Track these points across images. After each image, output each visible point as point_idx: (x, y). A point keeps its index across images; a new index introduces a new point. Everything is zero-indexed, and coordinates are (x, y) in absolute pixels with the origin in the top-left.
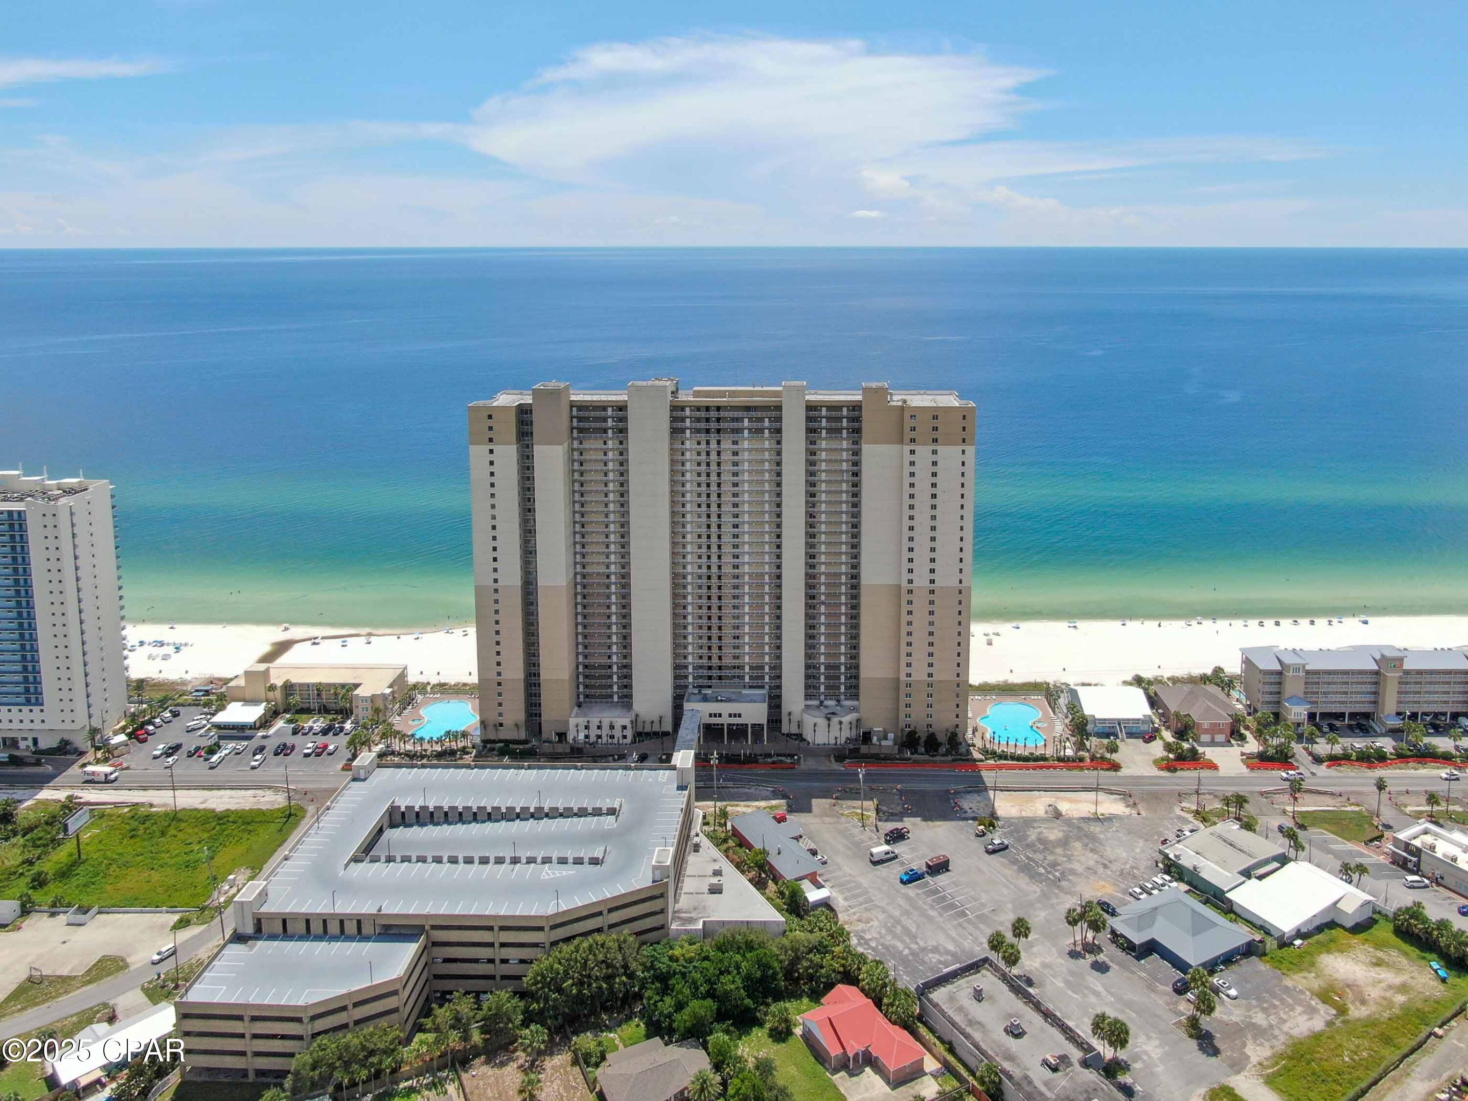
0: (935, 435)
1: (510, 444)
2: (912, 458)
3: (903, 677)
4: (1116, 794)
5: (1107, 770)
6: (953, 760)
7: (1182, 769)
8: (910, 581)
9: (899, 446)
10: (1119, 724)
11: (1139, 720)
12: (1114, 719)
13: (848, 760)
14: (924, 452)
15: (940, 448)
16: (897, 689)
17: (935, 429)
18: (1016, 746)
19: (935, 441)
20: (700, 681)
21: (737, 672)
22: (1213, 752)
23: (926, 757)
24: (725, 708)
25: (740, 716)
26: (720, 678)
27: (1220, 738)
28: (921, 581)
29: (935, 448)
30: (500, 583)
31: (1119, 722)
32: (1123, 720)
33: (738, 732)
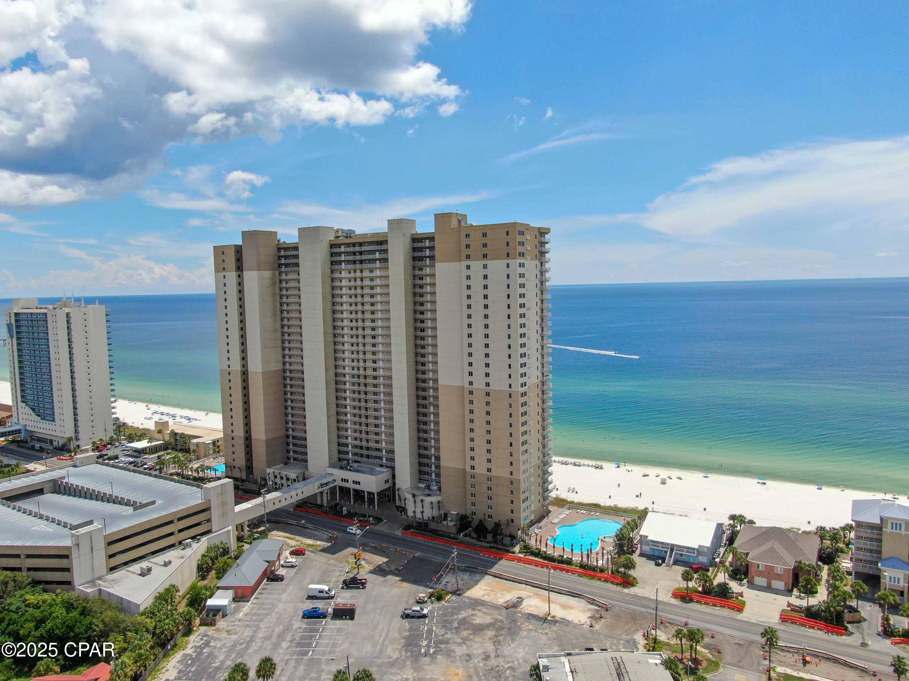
0: (485, 250)
1: (233, 271)
2: (468, 272)
3: (468, 469)
4: (596, 605)
5: (617, 584)
6: (490, 547)
7: (698, 602)
8: (471, 383)
9: (457, 263)
10: (672, 550)
11: (694, 549)
12: (668, 544)
13: (412, 530)
14: (476, 265)
15: (489, 263)
16: (465, 479)
17: (485, 245)
18: (554, 547)
19: (485, 256)
20: (356, 457)
21: (378, 453)
22: (757, 596)
23: (474, 541)
24: (351, 476)
25: (359, 483)
26: (368, 457)
27: (779, 585)
28: (479, 383)
29: (485, 262)
30: (231, 368)
31: (672, 547)
32: (678, 546)
33: (359, 495)
